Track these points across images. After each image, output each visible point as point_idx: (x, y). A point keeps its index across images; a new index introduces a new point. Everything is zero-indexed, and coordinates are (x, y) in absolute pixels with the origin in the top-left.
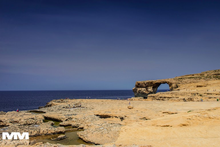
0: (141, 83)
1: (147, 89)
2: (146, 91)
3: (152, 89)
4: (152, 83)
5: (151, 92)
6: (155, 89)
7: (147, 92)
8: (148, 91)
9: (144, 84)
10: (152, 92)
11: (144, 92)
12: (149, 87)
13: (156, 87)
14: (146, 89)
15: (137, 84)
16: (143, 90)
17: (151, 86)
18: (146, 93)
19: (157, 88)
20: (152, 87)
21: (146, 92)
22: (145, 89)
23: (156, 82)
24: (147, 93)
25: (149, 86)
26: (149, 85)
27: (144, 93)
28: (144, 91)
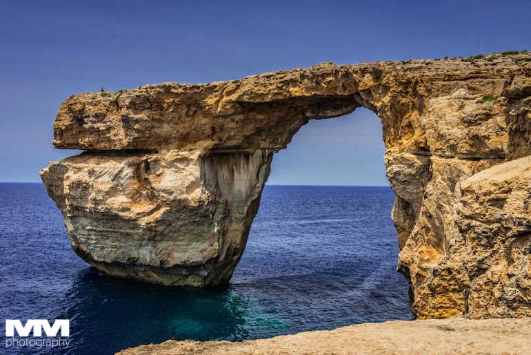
0: (91, 110)
1: (142, 172)
2: (135, 197)
3: (193, 171)
4: (192, 102)
5: (180, 207)
6: (242, 181)
7: (147, 207)
8: (152, 197)
9: (114, 118)
10: (194, 211)
11: (119, 201)
12: (170, 155)
13: (247, 157)
14: (137, 175)
15: (66, 121)
16: (104, 183)
17: (185, 140)
18: (133, 223)
19: (267, 159)
20: (196, 155)
21: (137, 209)
22: (128, 171)
23: (234, 97)
24: (143, 222)
25: (166, 142)
26: (166, 129)
27: (110, 218)
28: (113, 191)
